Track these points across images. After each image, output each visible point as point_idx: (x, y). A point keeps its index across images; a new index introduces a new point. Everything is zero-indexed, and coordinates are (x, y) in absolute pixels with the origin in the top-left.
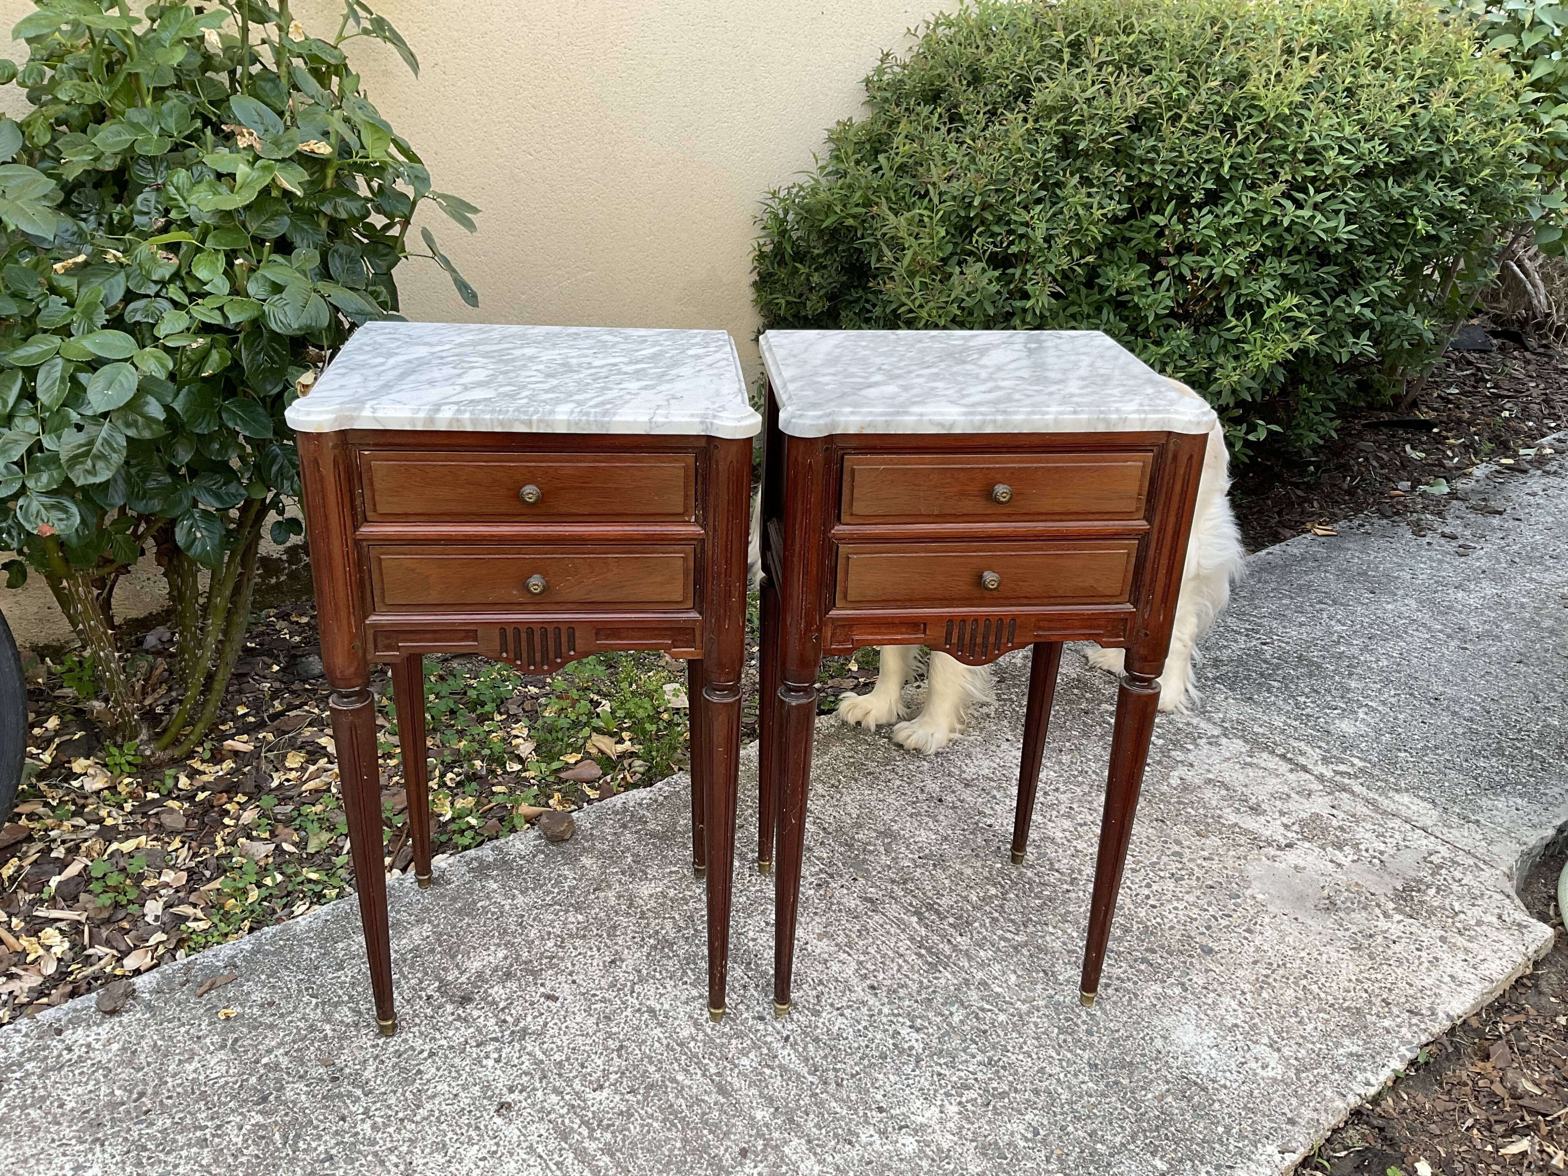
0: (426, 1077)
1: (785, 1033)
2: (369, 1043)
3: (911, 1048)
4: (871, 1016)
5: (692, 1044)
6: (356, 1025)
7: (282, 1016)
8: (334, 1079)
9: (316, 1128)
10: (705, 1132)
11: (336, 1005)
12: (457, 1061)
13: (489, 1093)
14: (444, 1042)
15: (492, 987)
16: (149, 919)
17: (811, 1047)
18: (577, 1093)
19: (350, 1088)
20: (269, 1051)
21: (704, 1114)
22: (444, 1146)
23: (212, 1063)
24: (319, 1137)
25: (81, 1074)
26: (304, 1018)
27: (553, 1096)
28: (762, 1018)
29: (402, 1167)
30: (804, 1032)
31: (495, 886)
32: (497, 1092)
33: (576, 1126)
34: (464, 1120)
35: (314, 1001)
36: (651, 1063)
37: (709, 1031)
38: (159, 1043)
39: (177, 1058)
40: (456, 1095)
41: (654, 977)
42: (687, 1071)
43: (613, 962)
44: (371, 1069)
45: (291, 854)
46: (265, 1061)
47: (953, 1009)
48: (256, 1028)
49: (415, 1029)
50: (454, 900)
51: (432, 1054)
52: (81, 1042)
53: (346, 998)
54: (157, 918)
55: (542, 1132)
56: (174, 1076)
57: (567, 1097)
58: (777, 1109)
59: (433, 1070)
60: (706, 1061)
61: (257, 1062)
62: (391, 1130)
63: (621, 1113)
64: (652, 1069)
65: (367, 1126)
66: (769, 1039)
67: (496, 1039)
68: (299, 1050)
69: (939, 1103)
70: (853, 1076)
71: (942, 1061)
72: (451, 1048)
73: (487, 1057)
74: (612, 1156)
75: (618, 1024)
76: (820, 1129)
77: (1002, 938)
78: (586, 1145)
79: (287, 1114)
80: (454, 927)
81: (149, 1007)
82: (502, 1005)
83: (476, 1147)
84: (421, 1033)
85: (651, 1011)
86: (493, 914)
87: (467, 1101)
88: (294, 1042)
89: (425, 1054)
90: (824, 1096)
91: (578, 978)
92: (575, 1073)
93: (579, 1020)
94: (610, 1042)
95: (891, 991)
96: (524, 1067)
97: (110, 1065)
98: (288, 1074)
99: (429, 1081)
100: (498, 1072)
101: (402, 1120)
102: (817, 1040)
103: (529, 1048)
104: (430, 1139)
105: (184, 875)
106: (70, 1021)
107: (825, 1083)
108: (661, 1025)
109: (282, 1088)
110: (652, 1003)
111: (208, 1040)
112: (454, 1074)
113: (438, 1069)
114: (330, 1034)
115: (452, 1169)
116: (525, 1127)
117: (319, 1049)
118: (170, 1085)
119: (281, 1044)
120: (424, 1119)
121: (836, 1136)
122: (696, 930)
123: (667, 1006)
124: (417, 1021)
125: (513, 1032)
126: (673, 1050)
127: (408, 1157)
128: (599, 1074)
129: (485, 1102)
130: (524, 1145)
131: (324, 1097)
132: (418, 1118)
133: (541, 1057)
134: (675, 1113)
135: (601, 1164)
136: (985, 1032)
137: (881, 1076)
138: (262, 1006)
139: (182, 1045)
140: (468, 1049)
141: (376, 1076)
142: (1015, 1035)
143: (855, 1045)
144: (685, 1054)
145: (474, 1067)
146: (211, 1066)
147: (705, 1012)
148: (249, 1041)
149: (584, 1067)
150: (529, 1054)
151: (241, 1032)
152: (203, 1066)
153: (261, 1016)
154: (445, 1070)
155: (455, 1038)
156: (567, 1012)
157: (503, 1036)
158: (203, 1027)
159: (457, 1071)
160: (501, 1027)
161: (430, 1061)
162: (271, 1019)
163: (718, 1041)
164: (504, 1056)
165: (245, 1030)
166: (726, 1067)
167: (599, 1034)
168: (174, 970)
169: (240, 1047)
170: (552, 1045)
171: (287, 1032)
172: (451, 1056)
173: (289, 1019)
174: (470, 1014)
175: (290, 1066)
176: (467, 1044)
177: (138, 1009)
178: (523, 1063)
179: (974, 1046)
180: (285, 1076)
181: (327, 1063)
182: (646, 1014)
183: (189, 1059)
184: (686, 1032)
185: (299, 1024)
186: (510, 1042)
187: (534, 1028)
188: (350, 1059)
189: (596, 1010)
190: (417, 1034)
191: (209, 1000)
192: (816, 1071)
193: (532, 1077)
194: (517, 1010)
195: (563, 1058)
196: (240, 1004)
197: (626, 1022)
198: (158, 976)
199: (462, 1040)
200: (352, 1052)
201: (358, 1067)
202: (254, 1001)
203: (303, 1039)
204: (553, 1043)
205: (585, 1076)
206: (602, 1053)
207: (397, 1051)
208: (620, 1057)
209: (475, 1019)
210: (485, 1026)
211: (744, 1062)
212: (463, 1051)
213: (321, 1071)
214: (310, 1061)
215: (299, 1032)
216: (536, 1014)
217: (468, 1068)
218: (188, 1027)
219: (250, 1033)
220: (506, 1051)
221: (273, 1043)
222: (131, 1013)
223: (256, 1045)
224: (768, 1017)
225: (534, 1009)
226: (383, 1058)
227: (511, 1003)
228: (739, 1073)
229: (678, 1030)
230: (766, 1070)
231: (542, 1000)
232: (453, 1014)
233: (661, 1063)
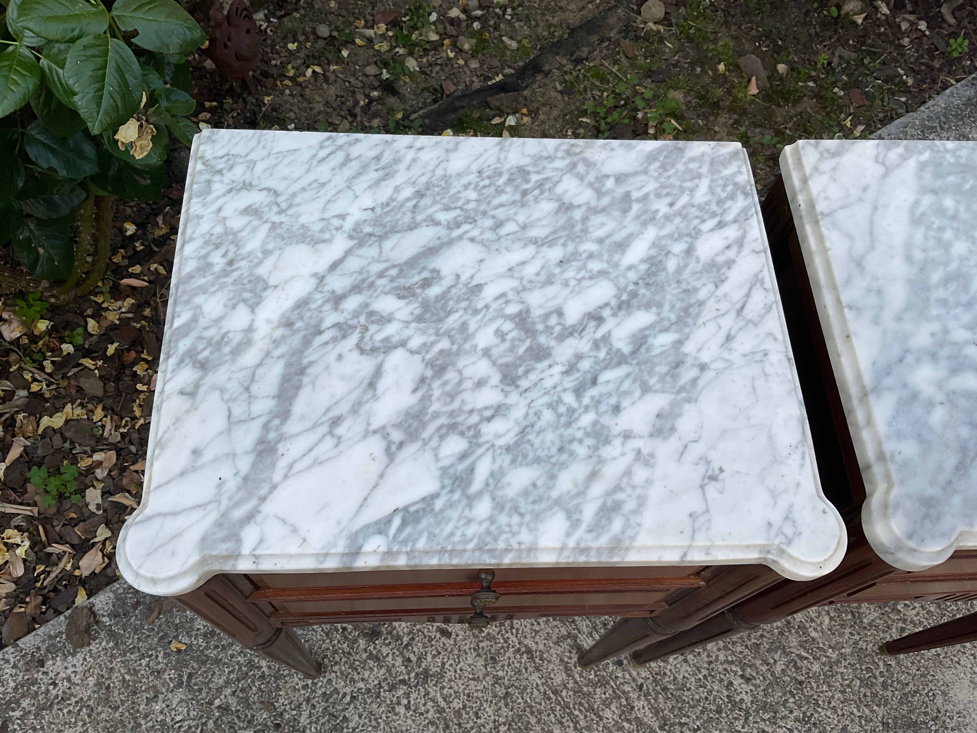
0: (352, 725)
1: (640, 681)
2: (301, 684)
3: (742, 700)
4: (710, 663)
5: (564, 694)
7: (224, 648)
8: (278, 726)
12: (374, 706)
14: (361, 685)
16: (92, 507)
17: (661, 699)
20: (219, 690)
23: (175, 702)
25: (69, 712)
30: (655, 680)
36: (532, 713)
37: (577, 676)
38: (127, 677)
39: (145, 695)
42: (561, 723)
44: (305, 714)
46: (217, 702)
47: (777, 656)
48: (204, 663)
49: (336, 668)
51: (353, 698)
52: (62, 675)
54: (98, 507)
56: (146, 716)
59: (357, 718)
60: (577, 713)
61: (211, 703)
64: (533, 720)
66: (627, 688)
67: (403, 682)
68: (243, 690)
71: (766, 716)
72: (369, 691)
73: (399, 703)
75: (503, 666)
81: (112, 635)
82: (406, 640)
84: (342, 673)
85: (529, 651)
88: (238, 680)
89: (348, 698)
92: (471, 724)
93: (470, 661)
94: (498, 688)
96: (429, 716)
97: (91, 703)
98: (239, 717)
100: (409, 722)
102: (665, 689)
103: (432, 694)
105: (113, 454)
106: (48, 650)
108: (537, 669)
110: (529, 642)
111: (167, 676)
112: (374, 723)
113: (360, 716)
117: (260, 689)
118: (144, 726)
119: (228, 683)
123: (541, 647)
124: (337, 658)
125: (417, 674)
126: (549, 699)
128: (491, 725)
133: (443, 704)
136: (801, 683)
138: (205, 636)
139: (146, 681)
140: (382, 694)
141: (310, 723)
142: (825, 688)
143: (697, 697)
144: (560, 704)
145: (389, 715)
146: (174, 706)
147: (572, 655)
148: (201, 678)
149: (478, 717)
150: (432, 700)
151: (192, 667)
152: (168, 706)
153: (207, 648)
154: (365, 718)
155: (370, 680)
156: (459, 651)
157: (409, 679)
158: (160, 659)
159: (376, 720)
160: (406, 667)
161: (352, 706)
162: (215, 652)
163: (585, 689)
164: (412, 702)
165: (195, 665)
166: (593, 720)
167: (488, 678)
168: (124, 589)
169: (195, 685)
170: (452, 691)
171: (231, 669)
172: (369, 701)
173: (230, 652)
174: (380, 651)
175: (239, 708)
176: (381, 687)
177: (102, 636)
178: (428, 711)
179: (792, 700)
180: (236, 721)
181: (269, 705)
182: (525, 656)
183: (154, 697)
184: (559, 678)
185: (239, 659)
186: (416, 686)
187: (434, 670)
188: (287, 702)
189: (483, 648)
190: (338, 674)
191: (160, 626)
192: (665, 725)
193: (437, 727)
194: (418, 648)
195: (461, 706)
196: (187, 633)
197: (509, 665)
198: (112, 595)
199: (376, 682)
200: (287, 694)
201: (294, 712)
202: (198, 629)
203: (245, 676)
204: (451, 688)
205: (479, 727)
206: (491, 701)
207: (324, 694)
208: (506, 705)
209: (384, 658)
210: (394, 665)
211: (608, 714)
212: (378, 696)
213: (265, 716)
214: (254, 703)
215: (240, 668)
216: (434, 652)
217: (384, 715)
218: (147, 659)
219: (200, 668)
220: (413, 696)
221: (221, 681)
222: (97, 641)
223: (208, 683)
224: (625, 662)
225: (432, 646)
226: (313, 701)
227: (413, 639)
228: (604, 727)
229: (552, 676)
230: (625, 724)
231: (438, 635)
232: (365, 650)
233: (540, 714)
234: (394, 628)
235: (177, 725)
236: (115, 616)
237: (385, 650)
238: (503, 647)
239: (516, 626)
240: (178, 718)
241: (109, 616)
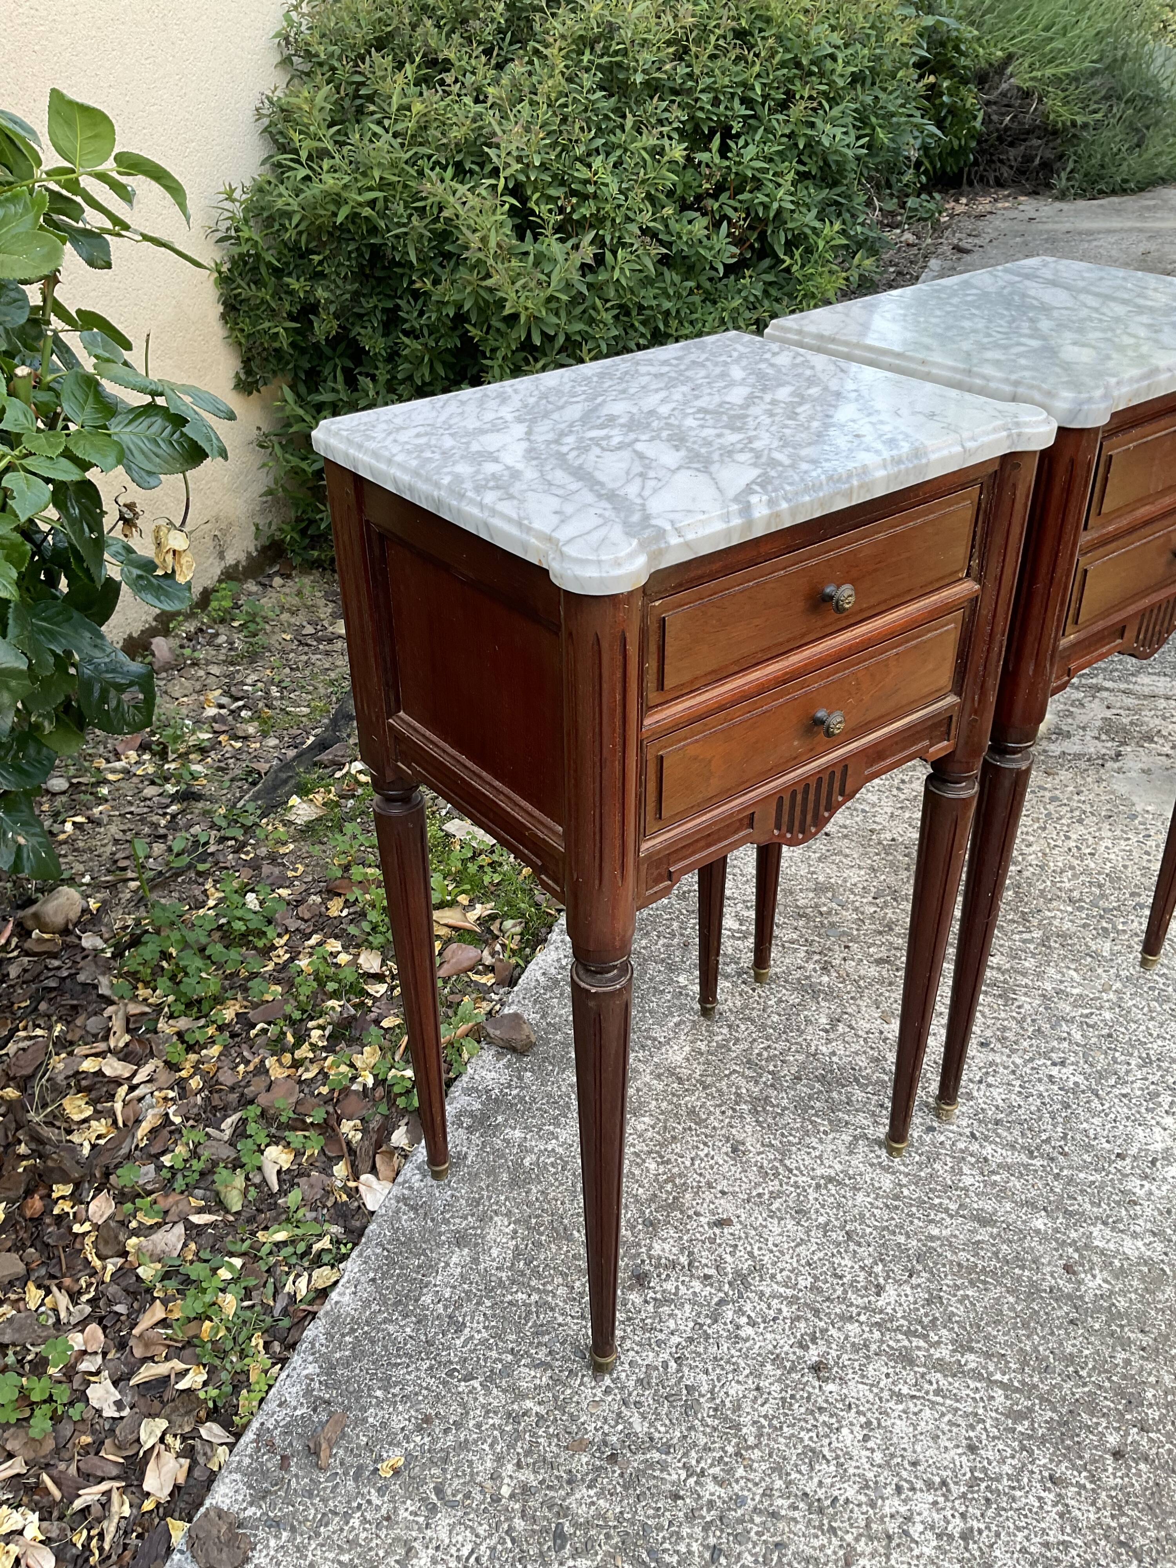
0: (704, 1389)
1: (967, 1131)
2: (599, 1392)
3: (1076, 1084)
5: (906, 1192)
6: (557, 1381)
7: (458, 1425)
8: (613, 1458)
9: (659, 1528)
10: (1017, 1271)
11: (507, 1370)
12: (713, 1350)
13: (788, 1365)
14: (675, 1340)
15: (650, 1248)
16: (110, 1412)
17: (1004, 1133)
18: (865, 1308)
19: (640, 1457)
20: (495, 1476)
21: (996, 1254)
22: (813, 1450)
23: (444, 1537)
24: (680, 1538)
26: (488, 1412)
27: (849, 1326)
28: (931, 1129)
29: (802, 1505)
30: (980, 1121)
31: (518, 1134)
32: (792, 1357)
33: (906, 1343)
34: (798, 1410)
35: (476, 1383)
36: (893, 1233)
37: (902, 1168)
40: (758, 1389)
41: (791, 1143)
42: (932, 1221)
43: (735, 1150)
44: (636, 1420)
45: (213, 1225)
46: (505, 1491)
47: (1065, 1028)
48: (445, 1460)
50: (492, 1172)
51: (678, 1360)
53: (510, 1358)
54: (119, 1405)
55: (884, 1370)
57: (863, 1318)
58: (1045, 1209)
59: (704, 1377)
60: (937, 1201)
61: (496, 1499)
62: (740, 1472)
63: (929, 1302)
64: (902, 1239)
65: (711, 1486)
66: (961, 1145)
67: (722, 1302)
68: (528, 1453)
69: (1153, 1122)
70: (1065, 1137)
71: (1112, 1082)
72: (691, 1340)
74: (971, 1350)
75: (817, 1211)
76: (1099, 1206)
77: (1024, 941)
78: (938, 1355)
79: (608, 1536)
80: (529, 1204)
81: (275, 1524)
82: (684, 1260)
83: (845, 1431)
84: (640, 1344)
85: (830, 1180)
86: (553, 1165)
87: (777, 1387)
88: (511, 1446)
89: (673, 1365)
90: (1065, 1172)
91: (723, 1185)
92: (839, 1289)
93: (777, 1230)
94: (834, 1235)
95: (1002, 1040)
96: (785, 1313)
98: (549, 1488)
99: (712, 1392)
100: (769, 1336)
101: (738, 1454)
102: (997, 1122)
103: (768, 1291)
104: (793, 1455)
105: (93, 1328)
107: (1052, 1159)
108: (856, 1189)
109: (564, 1512)
110: (821, 1171)
111: (403, 1514)
112: (728, 1368)
113: (707, 1372)
114: (541, 1409)
115: (851, 1471)
116: (863, 1376)
119: (499, 1459)
120: (759, 1436)
121: (1118, 1203)
122: (772, 1073)
123: (838, 1167)
125: (730, 1283)
126: (897, 1208)
127: (794, 1489)
128: (863, 1274)
129: (796, 1376)
130: (886, 1395)
131: (625, 1487)
132: (751, 1441)
133: (789, 1292)
134: (971, 1270)
135: (973, 1365)
136: (1110, 1035)
137: (1085, 1125)
138: (419, 1429)
139: (379, 1541)
140: (710, 1331)
141: (651, 1424)
142: (1134, 1026)
143: (1033, 1108)
144: (911, 1205)
145: (738, 1346)
146: (447, 1541)
147: (878, 1153)
148: (456, 1482)
149: (841, 1278)
150: (773, 1296)
151: (432, 1476)
152: (437, 1548)
153: (434, 1441)
154: (714, 1369)
155: (682, 1327)
156: (755, 1229)
157: (726, 1294)
158: (376, 1501)
159: (728, 1362)
160: (711, 1285)
161: (686, 1370)
162: (450, 1437)
163: (922, 1174)
164: (753, 1315)
165: (435, 1471)
166: (959, 1196)
167: (812, 1234)
168: (251, 1456)
169: (454, 1495)
170: (785, 1273)
171: (489, 1441)
172: (701, 1349)
173: (472, 1423)
174: (664, 1291)
175: (540, 1478)
176: (701, 1326)
177: (261, 1534)
178: (780, 1311)
179: (1117, 1054)
180: (551, 1494)
181: (579, 1446)
182: (830, 1186)
183: (407, 1553)
184: (887, 1182)
185: (491, 1421)
186: (741, 1296)
187: (746, 1266)
188: (599, 1424)
189: (779, 1209)
190: (636, 1348)
191: (342, 1464)
192: (1031, 1152)
193: (806, 1320)
194: (705, 1257)
195: (810, 1279)
196: (390, 1444)
197: (823, 1206)
198: (237, 1476)
199: (691, 1324)
200: (592, 1415)
201: (620, 1427)
202: (403, 1429)
203: (518, 1436)
204: (782, 1270)
205: (851, 1285)
206: (839, 1252)
207: (640, 1381)
208: (859, 1245)
209: (675, 1294)
210: (695, 1294)
211: (968, 1181)
212: (707, 1337)
213: (584, 1460)
214: (558, 1456)
215: (502, 1432)
216: (728, 1250)
217: (733, 1351)
218: (359, 1514)
219: (444, 1471)
220: (748, 1308)
221: (489, 1464)
222: (259, 1547)
223: (472, 1479)
224: (935, 1124)
225: (720, 1245)
226: (633, 1399)
227: (691, 1254)
228: (977, 1195)
229: (877, 1185)
230: (994, 1178)
231: (717, 1231)
232: (646, 1302)
233: (902, 1227)
234: (660, 1258)
235: (472, 1560)
236: (264, 1498)
237: (670, 1286)
238: (799, 1195)
239: (793, 1166)
240: (465, 1552)
241: (251, 1504)
